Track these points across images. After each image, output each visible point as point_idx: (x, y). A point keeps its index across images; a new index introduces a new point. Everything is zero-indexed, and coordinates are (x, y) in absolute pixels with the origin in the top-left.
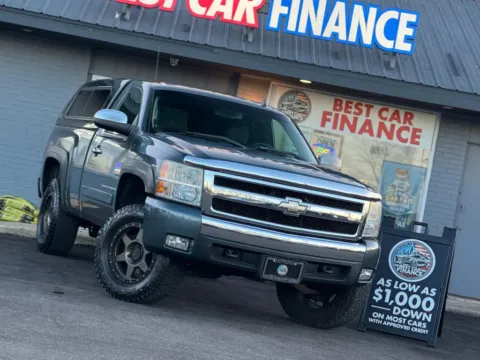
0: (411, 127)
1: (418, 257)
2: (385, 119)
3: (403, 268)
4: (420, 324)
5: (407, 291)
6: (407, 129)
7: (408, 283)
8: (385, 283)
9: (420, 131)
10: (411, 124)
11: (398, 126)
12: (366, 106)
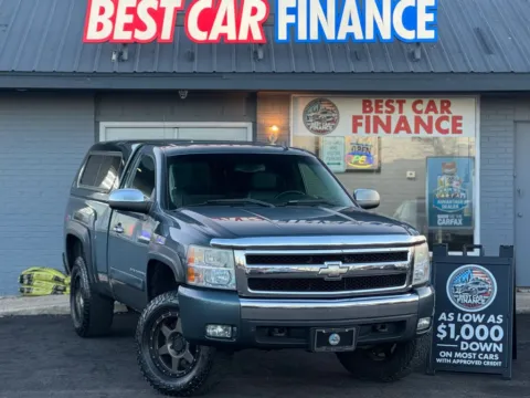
4: (491, 356)
5: (472, 323)
7: (472, 313)
8: (447, 317)
12: (397, 102)
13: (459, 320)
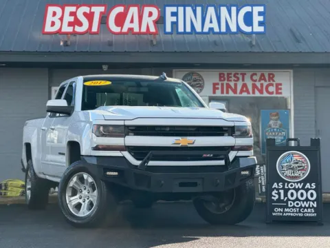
0: (274, 83)
2: (255, 81)
4: (309, 210)
5: (294, 189)
6: (272, 85)
7: (294, 183)
8: (278, 186)
9: (281, 84)
10: (274, 81)
11: (265, 84)
12: (241, 74)
13: (286, 187)
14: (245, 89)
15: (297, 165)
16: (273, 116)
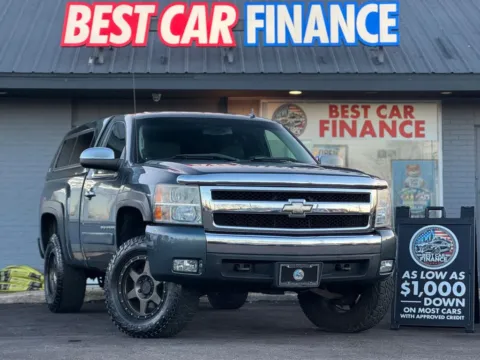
0: (413, 120)
1: (439, 243)
2: (384, 117)
3: (427, 257)
4: (454, 311)
5: (434, 280)
6: (410, 123)
7: (434, 271)
8: (411, 275)
9: (423, 122)
10: (412, 117)
11: (399, 121)
12: (363, 107)
13: (422, 277)
14: (368, 130)
15: (439, 246)
16: (412, 170)
